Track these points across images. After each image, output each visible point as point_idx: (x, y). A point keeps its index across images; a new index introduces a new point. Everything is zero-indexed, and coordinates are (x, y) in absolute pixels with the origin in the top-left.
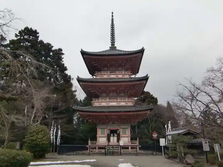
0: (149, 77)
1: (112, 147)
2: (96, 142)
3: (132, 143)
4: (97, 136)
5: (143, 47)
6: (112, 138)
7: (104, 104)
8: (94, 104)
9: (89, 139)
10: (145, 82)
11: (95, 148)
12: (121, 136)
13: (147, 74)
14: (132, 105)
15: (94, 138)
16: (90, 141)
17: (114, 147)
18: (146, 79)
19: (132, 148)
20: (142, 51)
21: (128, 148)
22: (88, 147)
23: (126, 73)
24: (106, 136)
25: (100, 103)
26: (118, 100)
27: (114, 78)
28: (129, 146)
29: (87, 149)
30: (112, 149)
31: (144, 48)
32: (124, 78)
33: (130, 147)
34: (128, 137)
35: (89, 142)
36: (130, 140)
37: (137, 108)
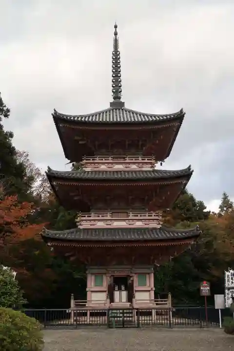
0: (193, 171)
1: (121, 311)
2: (86, 302)
3: (157, 304)
4: (87, 289)
5: (182, 110)
6: (117, 294)
7: (100, 225)
8: (81, 225)
9: (72, 297)
10: (185, 182)
11: (85, 314)
12: (135, 289)
13: (190, 166)
14: (159, 227)
15: (82, 295)
16: (74, 300)
17: (125, 311)
18: (187, 174)
19: (157, 314)
20: (179, 118)
21: (150, 314)
22: (71, 313)
23: (146, 161)
24: (106, 289)
25: (92, 222)
26: (129, 216)
27: (121, 171)
28: (152, 309)
29: (68, 316)
30: (121, 315)
31: (184, 111)
32: (143, 171)
33: (154, 312)
34: (149, 291)
35: (72, 302)
36: (153, 298)
37: (169, 233)
